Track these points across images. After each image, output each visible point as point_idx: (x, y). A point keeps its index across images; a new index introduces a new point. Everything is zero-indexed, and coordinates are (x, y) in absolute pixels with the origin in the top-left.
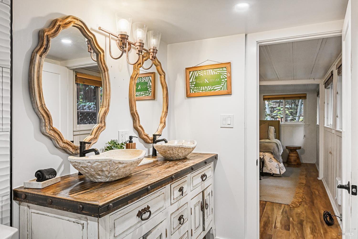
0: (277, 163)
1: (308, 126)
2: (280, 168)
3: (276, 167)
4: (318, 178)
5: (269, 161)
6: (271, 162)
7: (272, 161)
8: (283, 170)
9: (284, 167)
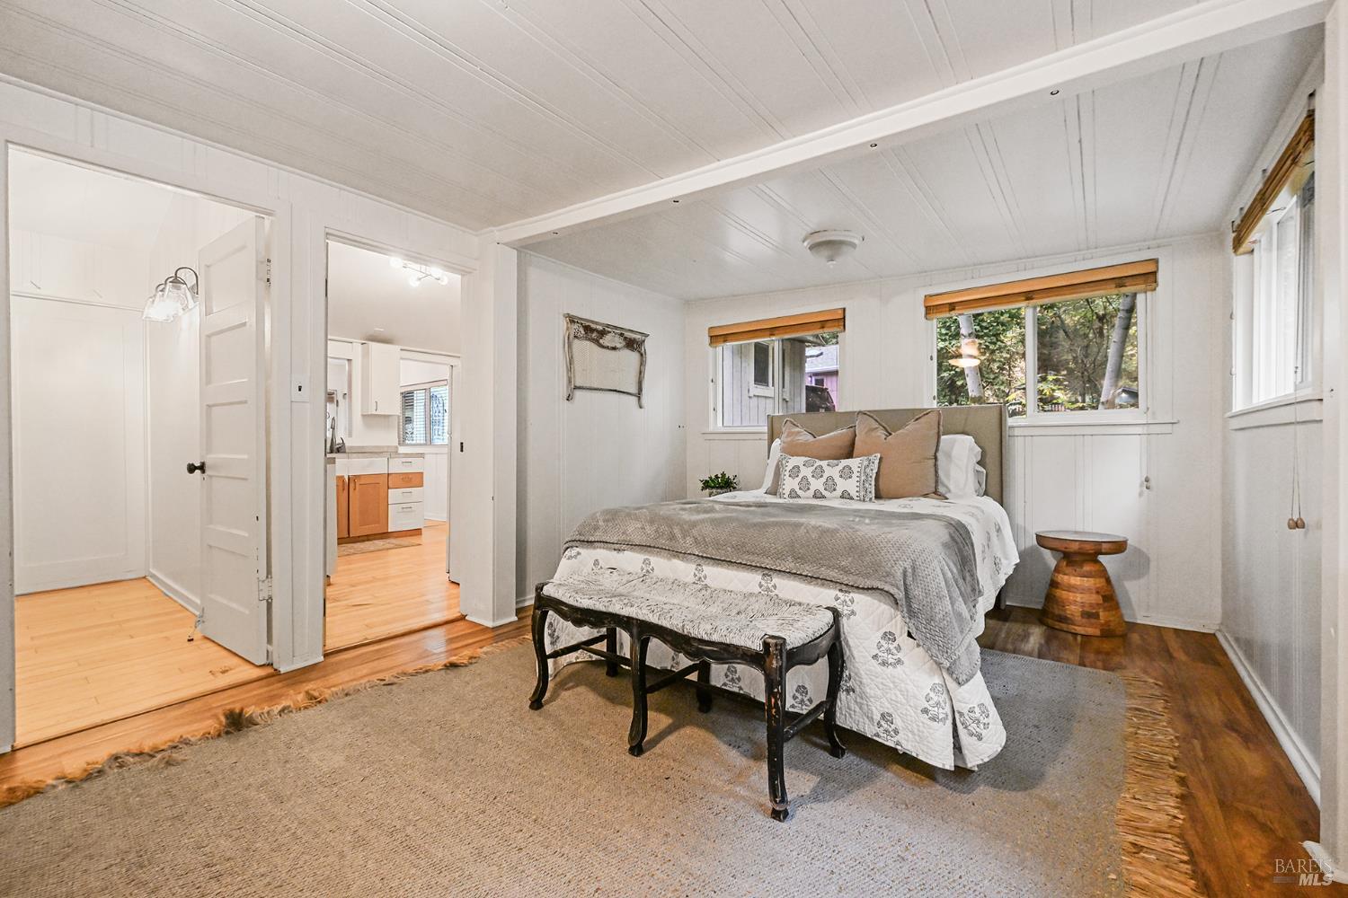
0: (937, 680)
1: (1168, 428)
2: (957, 716)
3: (925, 711)
4: (1309, 845)
5: (875, 657)
6: (894, 665)
7: (899, 661)
8: (980, 738)
9: (993, 711)
